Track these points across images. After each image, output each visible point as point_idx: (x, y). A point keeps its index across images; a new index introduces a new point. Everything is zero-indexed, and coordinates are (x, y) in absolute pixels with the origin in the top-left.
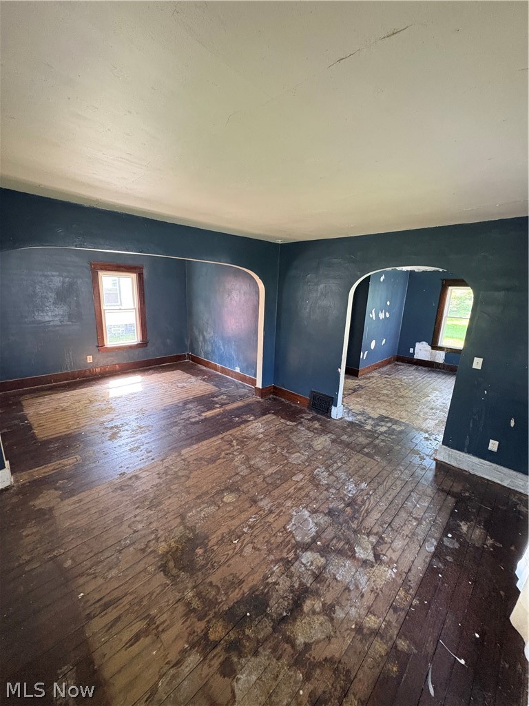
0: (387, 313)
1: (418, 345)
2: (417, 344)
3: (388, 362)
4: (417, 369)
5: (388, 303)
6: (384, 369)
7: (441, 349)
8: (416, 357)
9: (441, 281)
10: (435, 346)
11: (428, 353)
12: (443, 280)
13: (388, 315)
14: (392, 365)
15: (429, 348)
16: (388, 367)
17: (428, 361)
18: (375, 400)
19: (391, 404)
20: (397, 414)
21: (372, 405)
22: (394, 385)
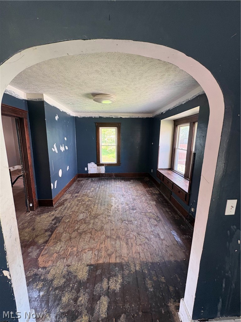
0: (66, 147)
1: (89, 165)
2: (89, 164)
3: (74, 181)
4: (92, 181)
5: (66, 139)
6: (72, 188)
7: (102, 165)
8: (89, 172)
9: (95, 124)
10: (99, 164)
11: (96, 169)
12: (96, 123)
13: (67, 148)
14: (76, 182)
15: (96, 165)
16: (74, 185)
17: (96, 174)
18: (76, 237)
19: (92, 234)
20: (103, 249)
21: (75, 249)
22: (85, 204)
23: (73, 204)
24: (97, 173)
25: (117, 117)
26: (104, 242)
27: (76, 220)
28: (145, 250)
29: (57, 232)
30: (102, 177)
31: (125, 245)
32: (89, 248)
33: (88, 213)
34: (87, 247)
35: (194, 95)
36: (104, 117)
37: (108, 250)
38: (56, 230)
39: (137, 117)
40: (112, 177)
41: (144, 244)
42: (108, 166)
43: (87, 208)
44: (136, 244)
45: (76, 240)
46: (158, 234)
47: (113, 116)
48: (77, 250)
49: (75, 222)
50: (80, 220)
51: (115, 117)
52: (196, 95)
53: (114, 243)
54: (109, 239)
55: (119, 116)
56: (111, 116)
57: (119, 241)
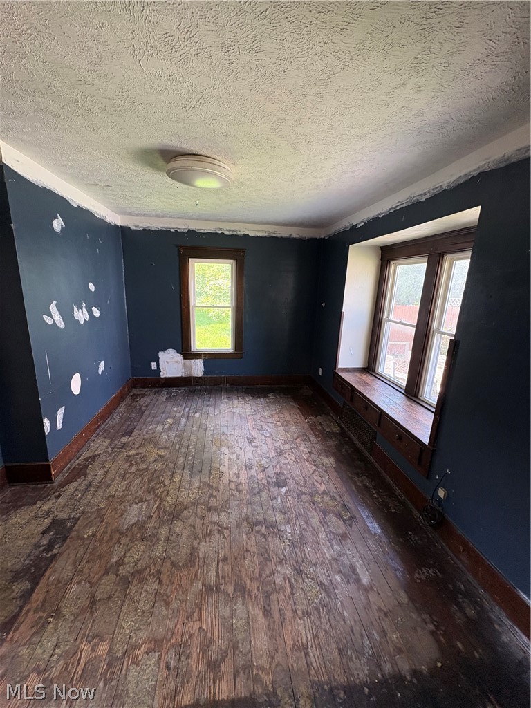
0: (94, 309)
1: (163, 356)
2: (161, 355)
3: (121, 398)
4: (170, 397)
5: (92, 287)
6: (115, 419)
7: (197, 355)
8: (163, 375)
9: (176, 249)
10: (187, 353)
11: (180, 366)
12: (179, 247)
13: (96, 312)
14: (128, 401)
15: (179, 357)
16: (121, 409)
17: (182, 378)
18: (109, 598)
19: (160, 582)
20: (195, 641)
21: (103, 648)
22: (147, 469)
23: (113, 471)
24: (183, 375)
25: (235, 233)
26: (197, 610)
27: (117, 530)
28: (322, 635)
29: (52, 579)
30: (196, 385)
31: (261, 618)
32: (149, 640)
33: (153, 501)
34: (143, 635)
35: (462, 174)
36: (202, 231)
37: (211, 642)
38: (49, 572)
39: (286, 235)
40: (222, 386)
41: (317, 609)
42: (212, 358)
43: (152, 484)
44: (295, 612)
45: (111, 608)
46: (354, 570)
47: (226, 228)
48: (110, 649)
49: (111, 537)
50: (127, 529)
51: (231, 233)
52: (469, 174)
53: (226, 612)
54: (213, 599)
55: (241, 230)
56: (220, 229)
57: (243, 604)
